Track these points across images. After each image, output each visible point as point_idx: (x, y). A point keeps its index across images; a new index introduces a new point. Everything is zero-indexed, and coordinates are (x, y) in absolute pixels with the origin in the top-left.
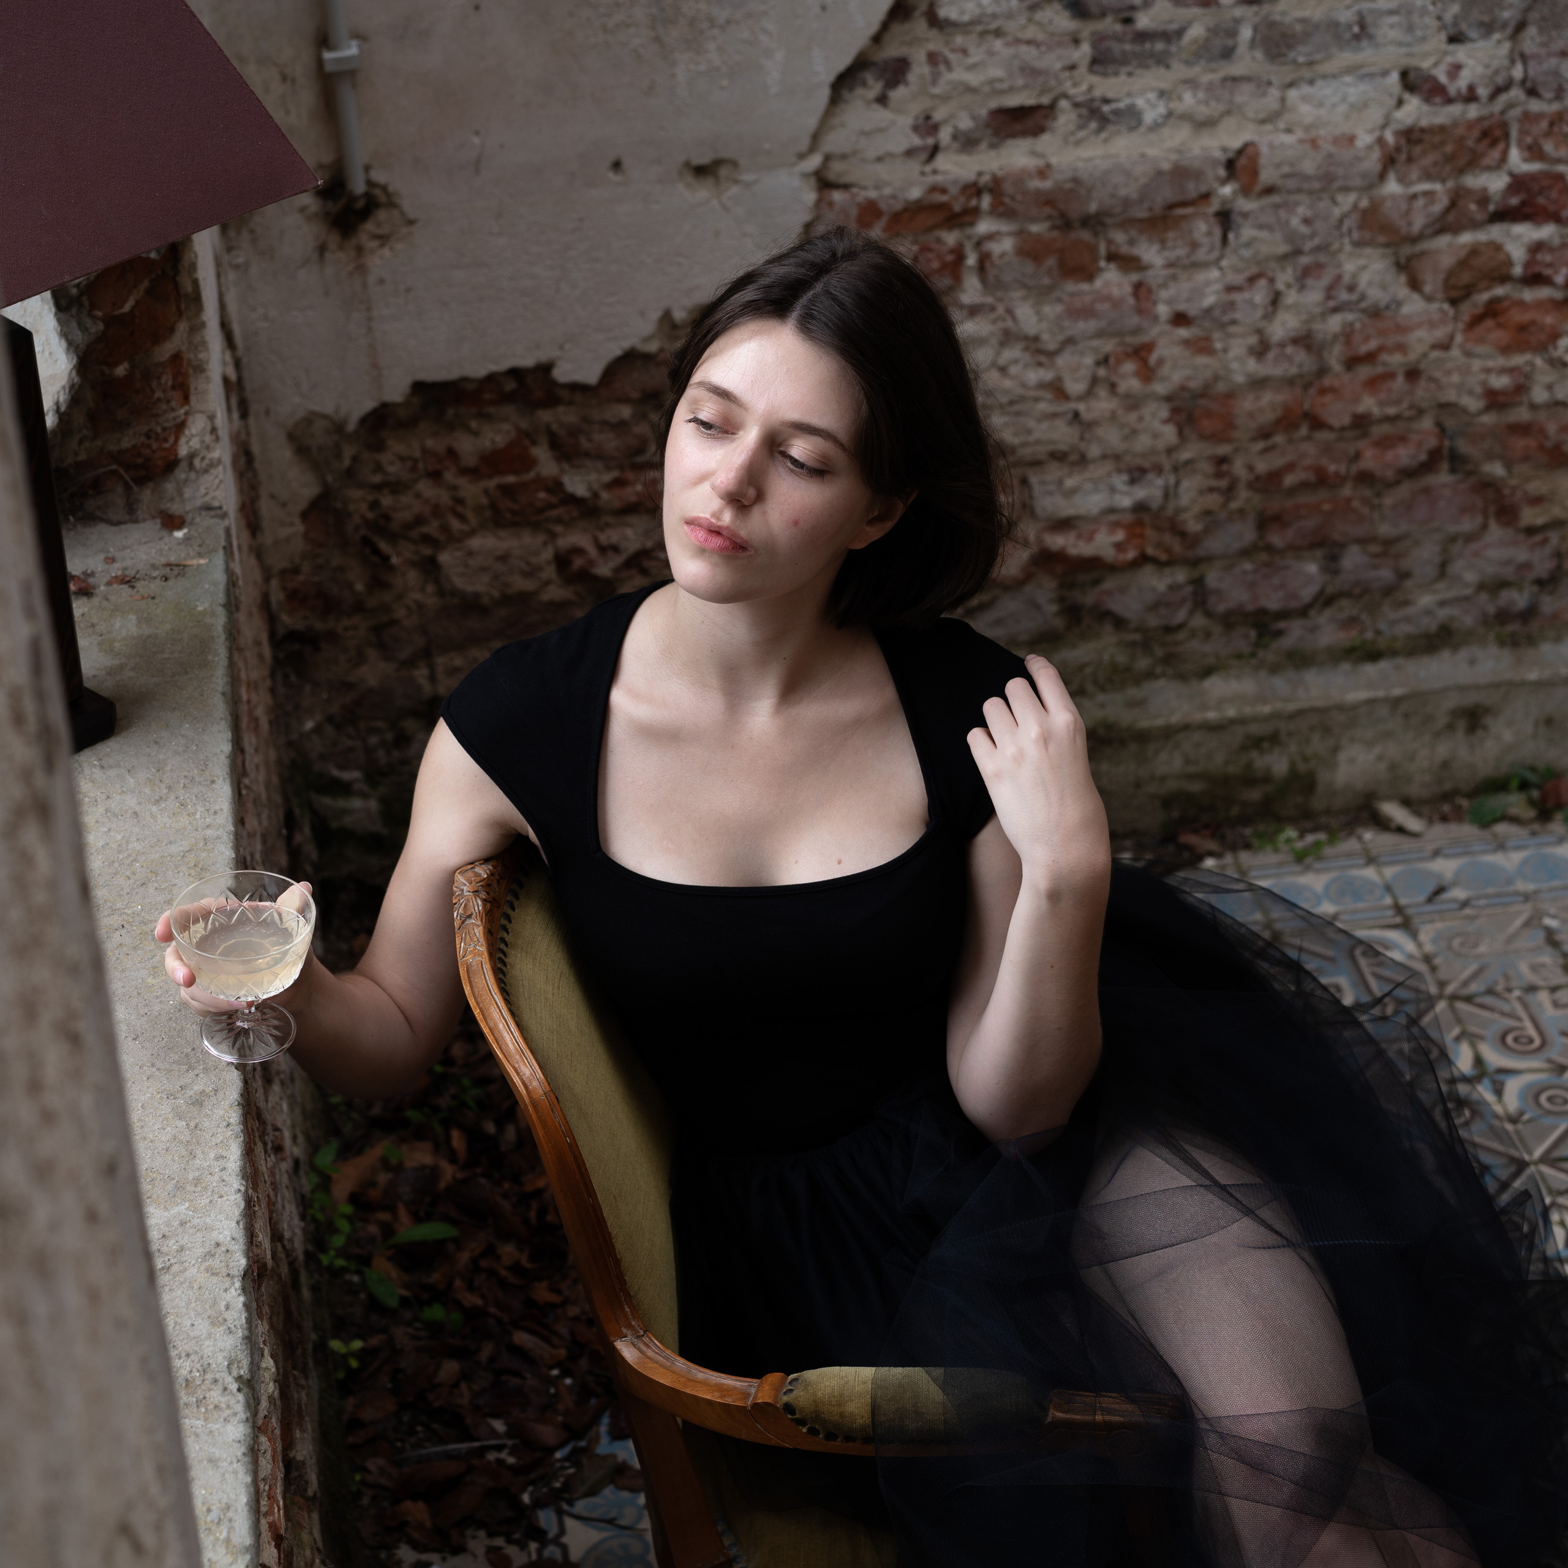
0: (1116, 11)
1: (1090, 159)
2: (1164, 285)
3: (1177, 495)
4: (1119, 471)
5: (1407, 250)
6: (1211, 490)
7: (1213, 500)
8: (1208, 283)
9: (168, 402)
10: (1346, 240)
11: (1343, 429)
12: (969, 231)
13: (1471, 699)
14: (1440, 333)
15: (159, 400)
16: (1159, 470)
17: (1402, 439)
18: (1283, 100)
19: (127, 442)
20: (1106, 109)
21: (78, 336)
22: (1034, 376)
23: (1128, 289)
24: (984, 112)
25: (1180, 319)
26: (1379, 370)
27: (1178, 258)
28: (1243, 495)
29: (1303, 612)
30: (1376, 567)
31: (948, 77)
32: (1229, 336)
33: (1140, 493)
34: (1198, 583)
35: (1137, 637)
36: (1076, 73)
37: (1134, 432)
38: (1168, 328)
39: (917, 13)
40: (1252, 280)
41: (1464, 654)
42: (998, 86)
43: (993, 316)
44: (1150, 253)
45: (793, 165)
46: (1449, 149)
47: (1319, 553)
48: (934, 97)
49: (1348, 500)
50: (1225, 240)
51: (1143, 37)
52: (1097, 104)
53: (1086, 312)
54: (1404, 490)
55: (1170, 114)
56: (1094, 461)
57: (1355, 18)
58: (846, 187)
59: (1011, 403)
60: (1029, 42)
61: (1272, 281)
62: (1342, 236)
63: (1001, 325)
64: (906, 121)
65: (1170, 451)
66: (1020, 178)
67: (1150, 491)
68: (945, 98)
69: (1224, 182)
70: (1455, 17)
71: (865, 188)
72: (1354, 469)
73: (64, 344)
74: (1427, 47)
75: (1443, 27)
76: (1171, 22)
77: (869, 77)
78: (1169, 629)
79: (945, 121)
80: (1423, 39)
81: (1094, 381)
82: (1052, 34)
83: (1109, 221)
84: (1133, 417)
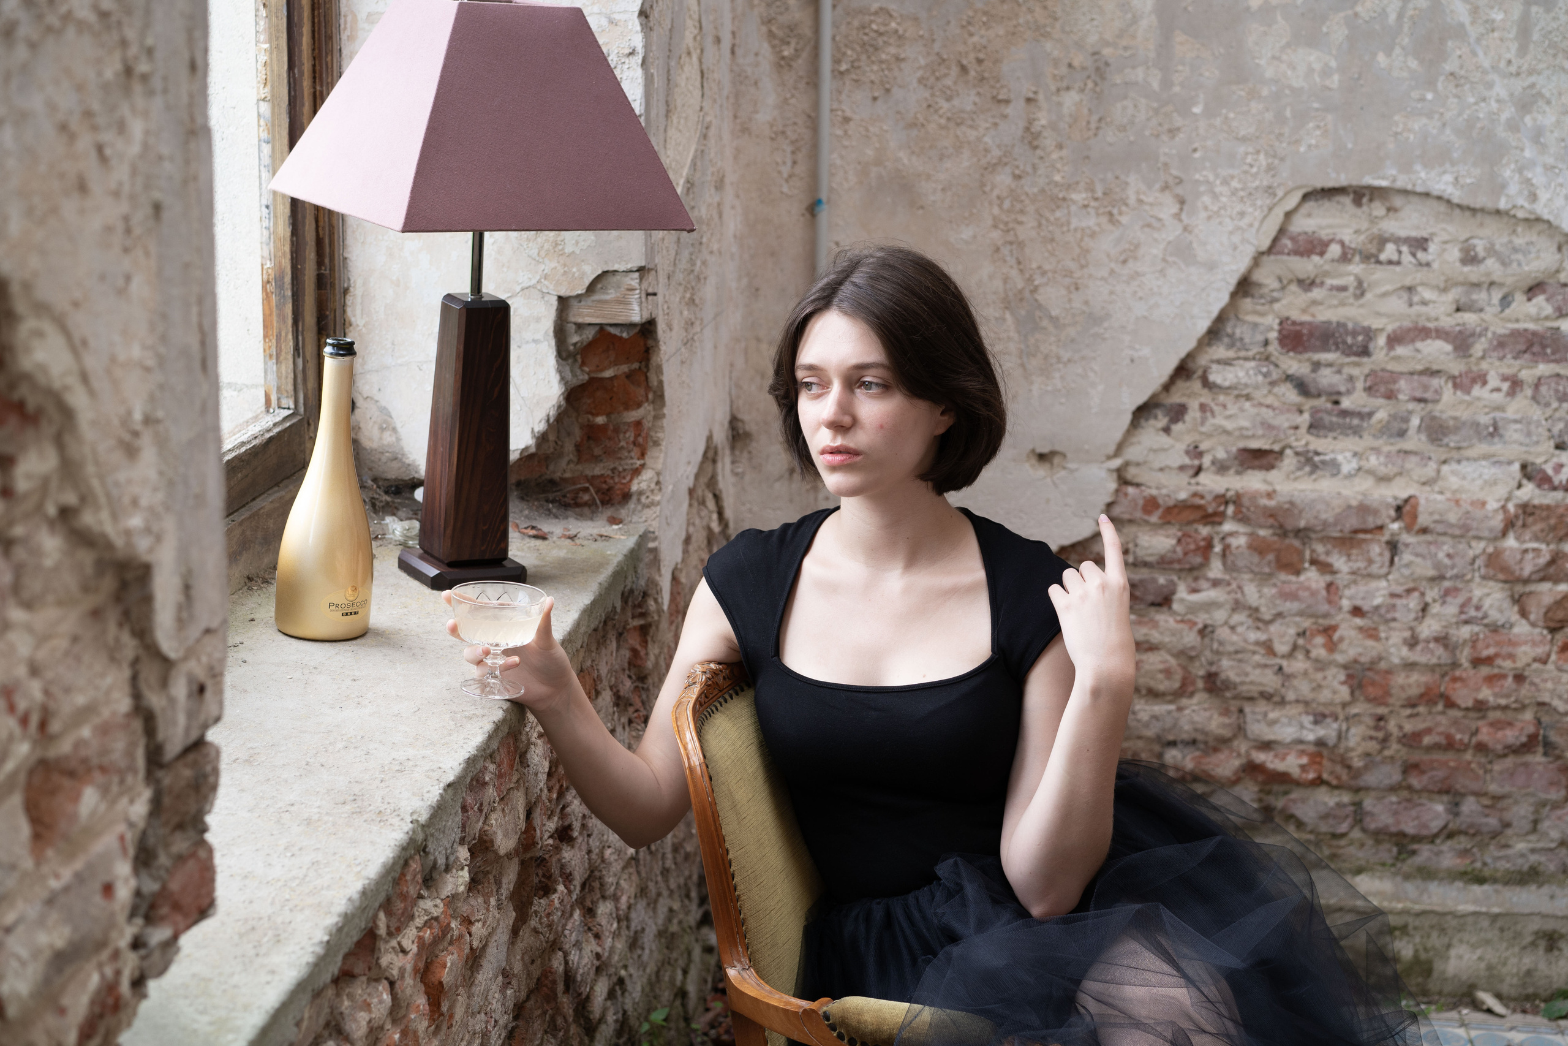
0: (1330, 394)
1: (1302, 491)
2: (1347, 586)
3: (1347, 739)
4: (1307, 713)
5: (1519, 589)
6: (1371, 738)
7: (1373, 746)
8: (1378, 589)
9: (629, 452)
10: (1477, 574)
11: (1467, 709)
12: (1218, 528)
13: (1550, 925)
14: (1540, 651)
15: (622, 447)
16: (1336, 719)
17: (1510, 724)
18: (1438, 471)
19: (597, 470)
20: (1317, 459)
21: (569, 376)
22: (1253, 636)
23: (1322, 584)
24: (1234, 449)
25: (1357, 611)
26: (1496, 671)
27: (1359, 569)
28: (1394, 747)
29: (1432, 839)
30: (1487, 816)
31: (1211, 421)
32: (1391, 629)
33: (1321, 732)
34: (1358, 805)
35: (1311, 837)
36: (1298, 432)
37: (1319, 686)
38: (1348, 616)
39: (1195, 376)
40: (1409, 591)
41: (1546, 890)
42: (1245, 433)
43: (1228, 589)
44: (1339, 562)
45: (1102, 462)
46: (1552, 521)
47: (1445, 798)
48: (1202, 433)
49: (1469, 763)
50: (1392, 562)
51: (1345, 413)
52: (1311, 455)
53: (1293, 596)
54: (1509, 761)
55: (1359, 469)
56: (1290, 703)
57: (1491, 422)
58: (1138, 485)
59: (1237, 652)
60: (1268, 406)
61: (1423, 594)
62: (1474, 570)
63: (1233, 595)
64: (1181, 447)
65: (1344, 705)
66: (1254, 497)
67: (1328, 731)
68: (1209, 436)
69: (1394, 520)
70: (1561, 431)
71: (1150, 487)
72: (1474, 740)
73: (558, 377)
74: (1540, 449)
75: (1552, 437)
76: (1364, 406)
77: (1159, 413)
78: (1335, 836)
79: (1208, 451)
80: (1537, 443)
81: (1295, 647)
82: (1284, 403)
83: (1313, 536)
84: (1319, 676)
